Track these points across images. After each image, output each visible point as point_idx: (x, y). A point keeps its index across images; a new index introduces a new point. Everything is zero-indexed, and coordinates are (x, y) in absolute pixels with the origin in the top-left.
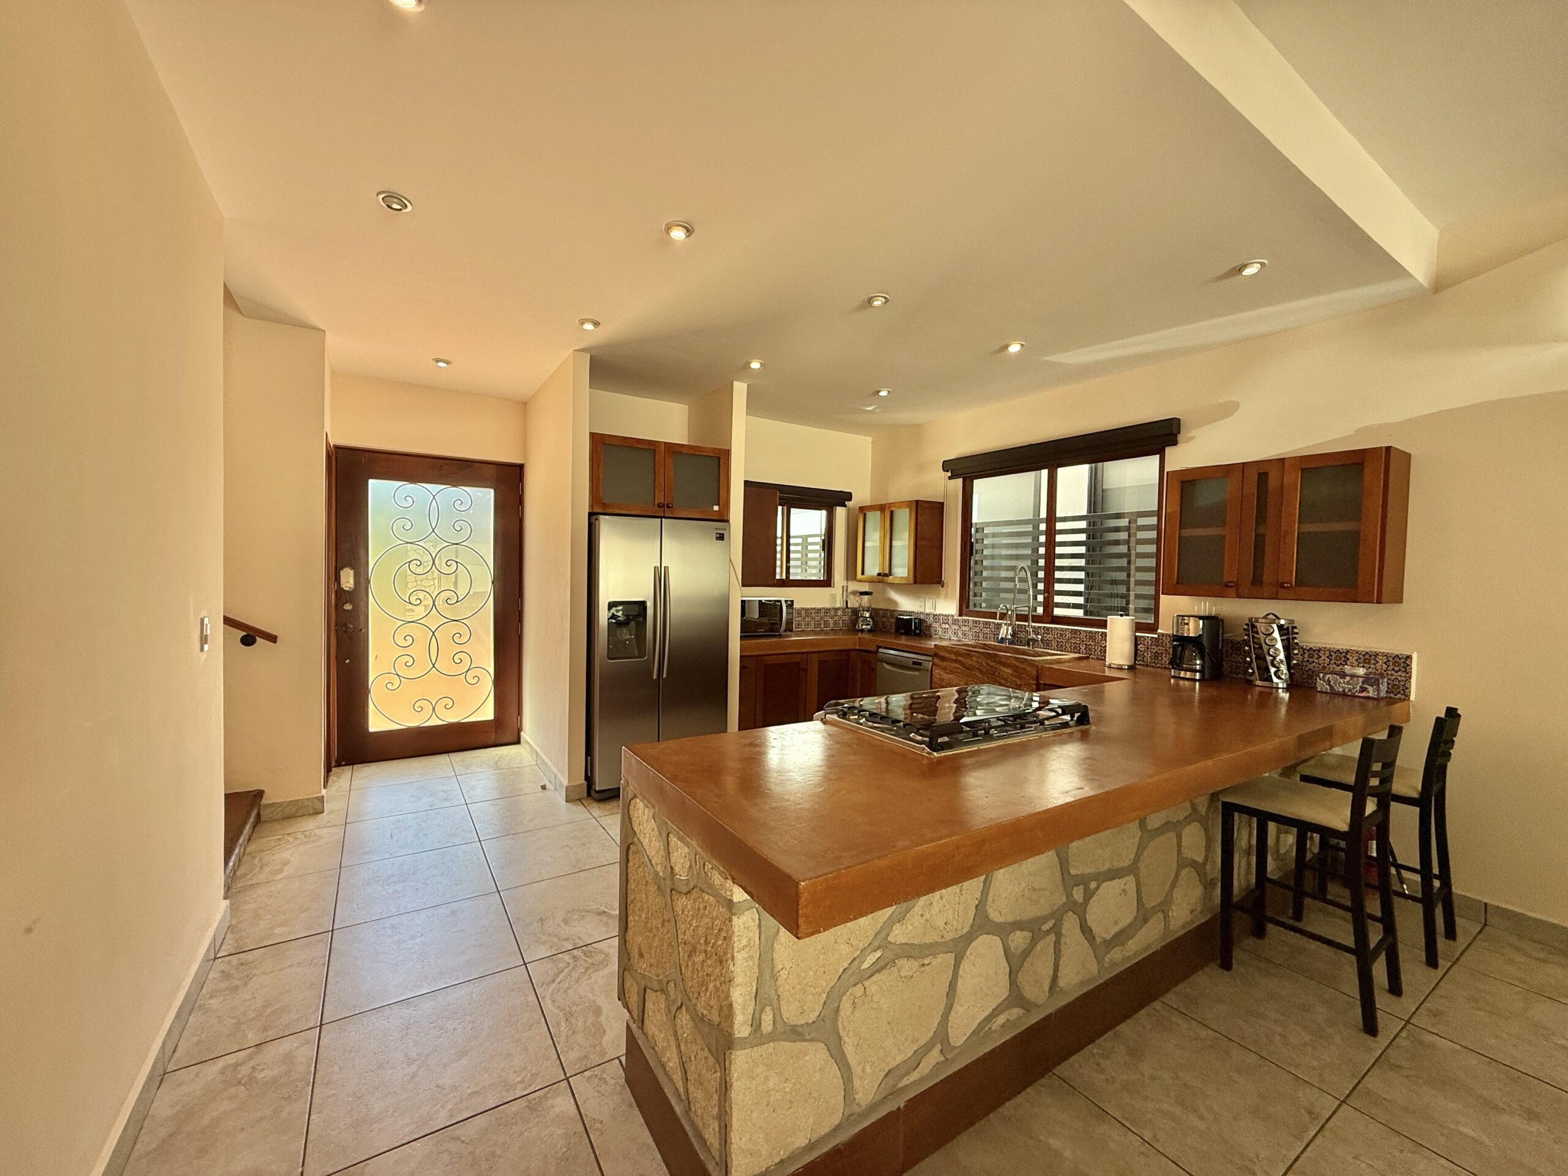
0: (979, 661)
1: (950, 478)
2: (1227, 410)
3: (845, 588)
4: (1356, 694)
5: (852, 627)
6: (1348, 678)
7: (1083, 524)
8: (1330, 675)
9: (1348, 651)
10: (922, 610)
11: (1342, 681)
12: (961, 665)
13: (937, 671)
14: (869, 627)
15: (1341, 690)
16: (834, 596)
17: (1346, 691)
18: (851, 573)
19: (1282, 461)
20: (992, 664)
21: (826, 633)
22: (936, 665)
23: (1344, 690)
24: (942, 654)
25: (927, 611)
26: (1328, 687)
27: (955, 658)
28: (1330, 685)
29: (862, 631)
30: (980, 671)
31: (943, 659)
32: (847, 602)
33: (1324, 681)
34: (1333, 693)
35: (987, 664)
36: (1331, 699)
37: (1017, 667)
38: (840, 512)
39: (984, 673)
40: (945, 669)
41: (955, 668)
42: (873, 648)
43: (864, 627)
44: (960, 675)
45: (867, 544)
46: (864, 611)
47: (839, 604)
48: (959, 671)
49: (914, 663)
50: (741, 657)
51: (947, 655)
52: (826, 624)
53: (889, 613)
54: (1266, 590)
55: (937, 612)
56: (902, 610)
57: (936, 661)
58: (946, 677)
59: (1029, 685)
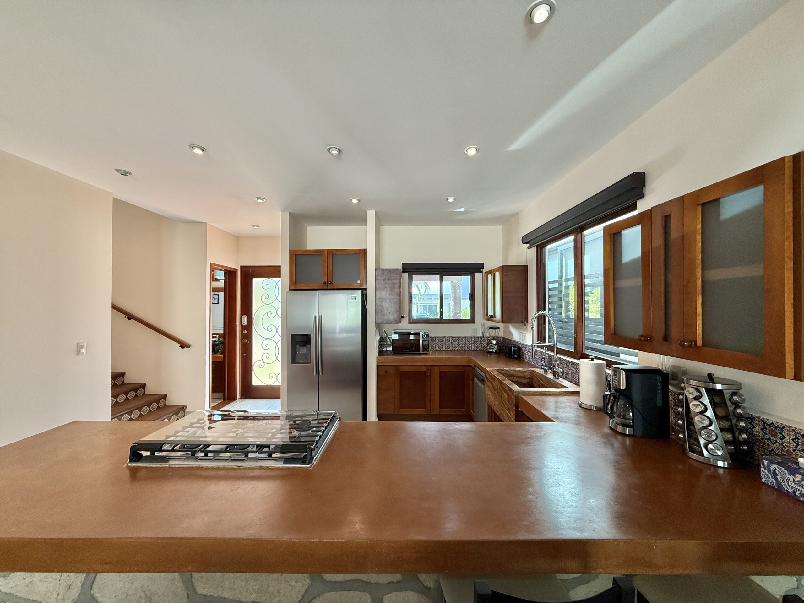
1: (529, 248)
3: (482, 325)
8: (776, 466)
10: (521, 341)
11: (791, 478)
12: (492, 386)
14: (495, 351)
15: (790, 490)
16: (475, 330)
19: (681, 201)
20: (501, 388)
22: (486, 383)
27: (490, 380)
30: (498, 392)
32: (483, 333)
33: (769, 472)
34: (780, 491)
38: (478, 276)
42: (473, 366)
43: (491, 350)
44: (492, 394)
45: (488, 296)
46: (493, 339)
49: (482, 379)
51: (489, 377)
52: (469, 347)
53: (507, 340)
54: (674, 348)
55: (527, 343)
56: (514, 340)
57: (486, 380)
58: (489, 393)
59: (512, 410)
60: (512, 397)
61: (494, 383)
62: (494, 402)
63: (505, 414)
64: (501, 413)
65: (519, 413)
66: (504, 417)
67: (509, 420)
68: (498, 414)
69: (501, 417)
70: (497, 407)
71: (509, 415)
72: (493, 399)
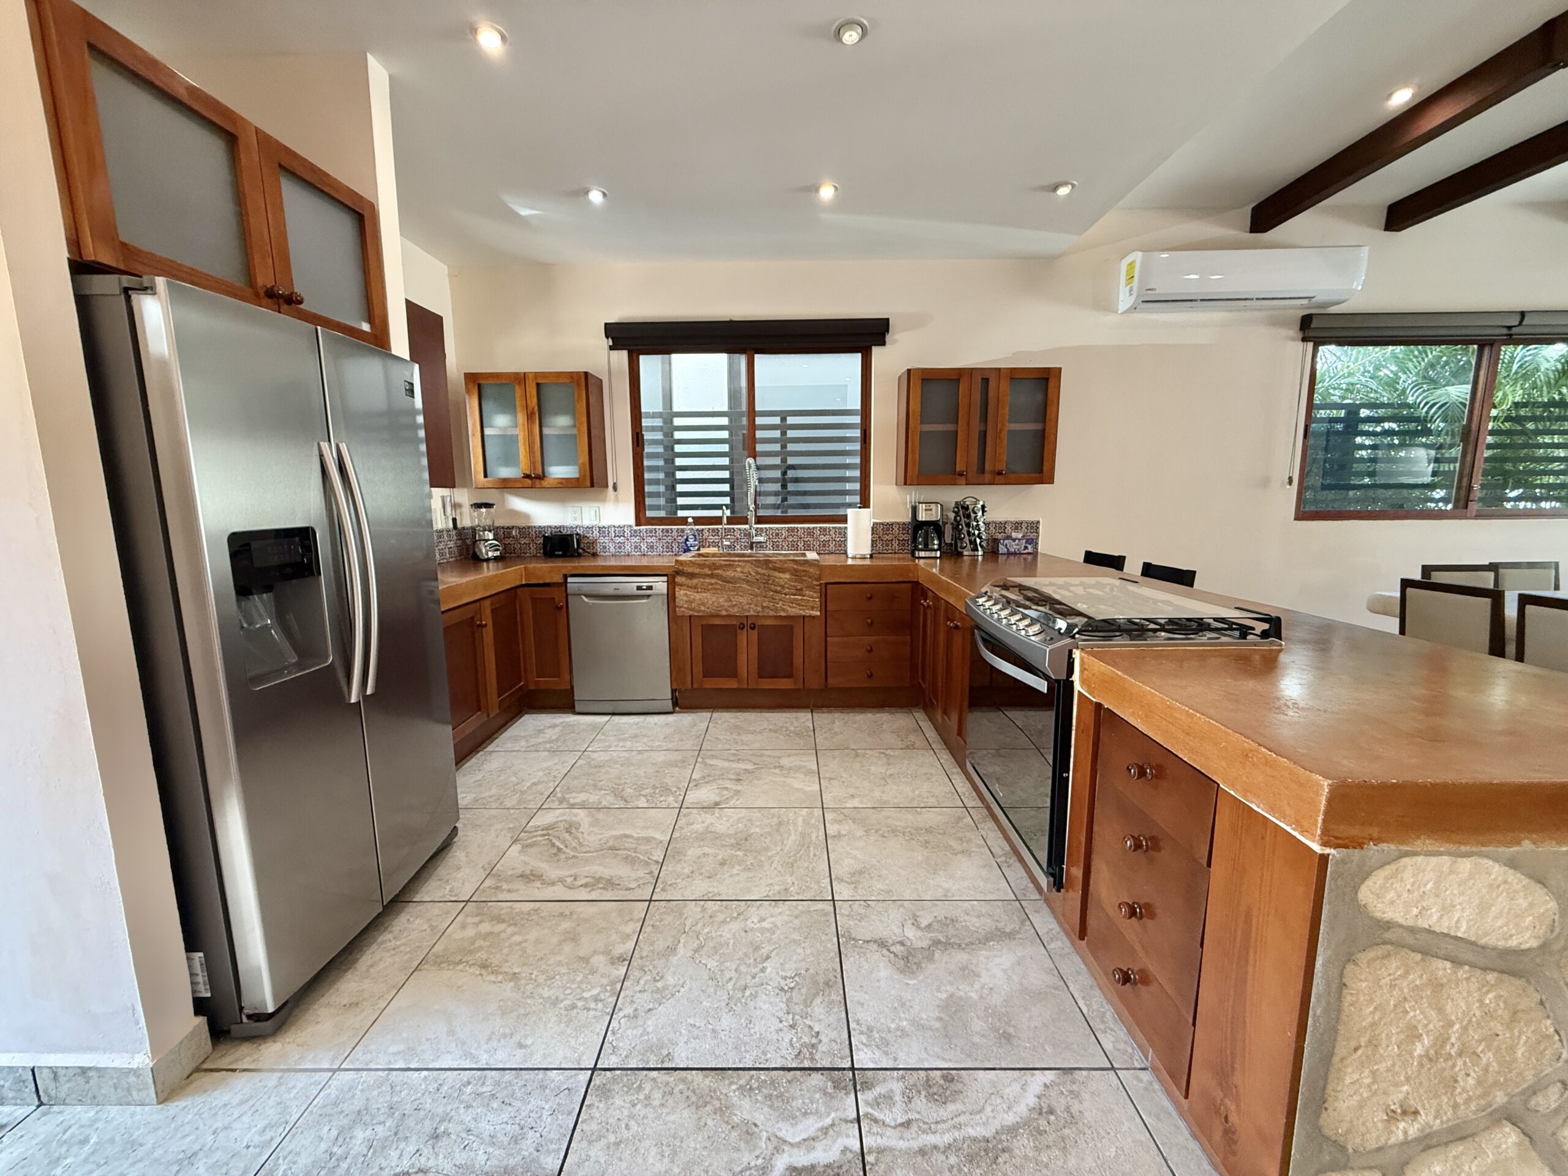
0: (746, 571)
1: (611, 348)
4: (1021, 552)
5: (471, 556)
6: (1017, 541)
7: (724, 421)
8: (1007, 540)
10: (579, 523)
12: (719, 579)
13: (682, 592)
14: (498, 553)
17: (1016, 550)
19: (998, 371)
20: (764, 571)
22: (681, 585)
24: (690, 570)
25: (587, 523)
26: (1006, 550)
27: (710, 572)
28: (1007, 548)
30: (747, 582)
31: (692, 576)
32: (454, 520)
33: (1004, 545)
34: (1008, 554)
35: (757, 573)
36: (1007, 558)
37: (796, 570)
39: (753, 582)
40: (695, 587)
41: (712, 584)
42: (558, 579)
44: (719, 592)
45: (488, 431)
47: (440, 524)
48: (719, 587)
49: (639, 588)
51: (697, 571)
53: (516, 531)
54: (987, 477)
55: (605, 522)
56: (542, 525)
57: (679, 579)
58: (698, 596)
59: (810, 587)
60: (811, 570)
61: (728, 573)
62: (726, 604)
63: (781, 603)
64: (763, 607)
65: (828, 586)
66: (776, 610)
67: (799, 605)
68: (752, 613)
69: (767, 612)
70: (748, 604)
71: (800, 597)
72: (722, 600)
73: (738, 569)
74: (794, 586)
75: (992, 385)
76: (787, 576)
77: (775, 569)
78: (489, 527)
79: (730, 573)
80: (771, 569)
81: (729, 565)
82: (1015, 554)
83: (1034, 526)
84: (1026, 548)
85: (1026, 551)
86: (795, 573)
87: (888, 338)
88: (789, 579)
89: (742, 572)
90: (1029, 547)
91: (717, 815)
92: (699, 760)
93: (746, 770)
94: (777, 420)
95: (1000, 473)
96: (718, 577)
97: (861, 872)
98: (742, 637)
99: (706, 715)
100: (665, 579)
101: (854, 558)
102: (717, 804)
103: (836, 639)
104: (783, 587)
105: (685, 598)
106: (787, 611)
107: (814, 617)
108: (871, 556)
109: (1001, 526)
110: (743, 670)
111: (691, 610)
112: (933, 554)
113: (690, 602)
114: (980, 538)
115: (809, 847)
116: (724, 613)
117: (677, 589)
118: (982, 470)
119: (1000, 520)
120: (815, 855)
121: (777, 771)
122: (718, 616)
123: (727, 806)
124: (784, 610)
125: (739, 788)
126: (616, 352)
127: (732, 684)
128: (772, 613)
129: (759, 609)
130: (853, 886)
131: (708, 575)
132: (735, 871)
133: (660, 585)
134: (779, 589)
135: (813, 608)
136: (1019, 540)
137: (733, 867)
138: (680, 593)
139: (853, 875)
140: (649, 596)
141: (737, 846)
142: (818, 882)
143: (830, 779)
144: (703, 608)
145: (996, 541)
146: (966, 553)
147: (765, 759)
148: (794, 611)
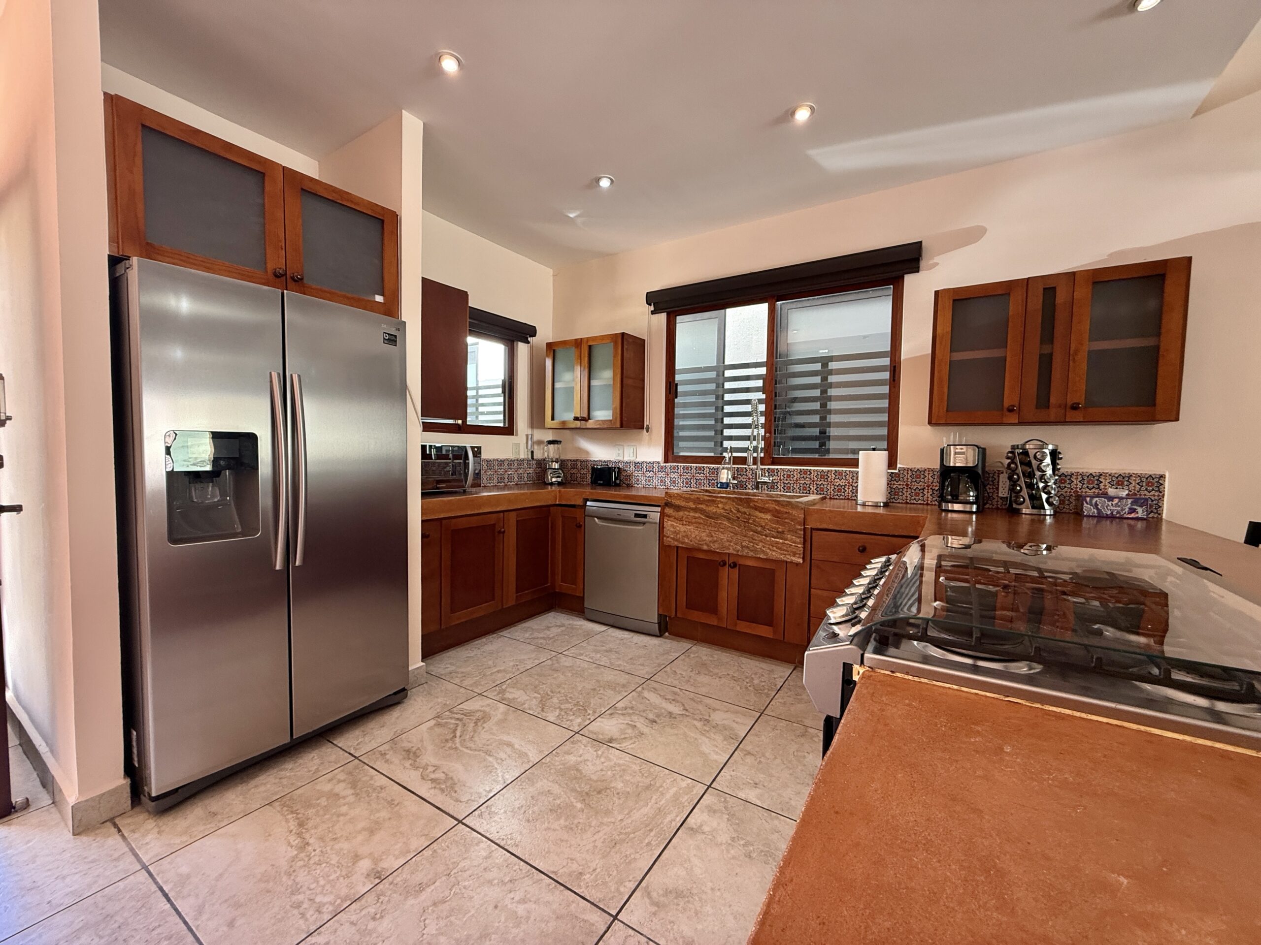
0: (727, 507)
1: (653, 313)
2: (974, 235)
3: (530, 437)
4: (1125, 516)
5: (540, 480)
6: (1116, 501)
9: (1101, 475)
10: (621, 459)
11: (1110, 503)
12: (701, 514)
13: (670, 523)
14: (559, 480)
15: (1109, 513)
16: (517, 445)
17: (1115, 513)
18: (537, 419)
19: (1071, 276)
21: (510, 488)
22: (669, 516)
23: (1112, 513)
24: (678, 502)
25: (626, 459)
26: (1095, 511)
27: (694, 506)
28: (1098, 509)
29: (552, 484)
30: (729, 519)
31: (678, 508)
32: (532, 452)
33: (1091, 505)
34: (1100, 517)
35: (738, 511)
36: (1098, 522)
37: (778, 512)
38: (522, 349)
39: (734, 520)
40: (681, 520)
41: (695, 518)
42: (579, 502)
43: (554, 480)
44: (701, 526)
45: (557, 385)
46: (553, 461)
47: (523, 455)
48: (701, 521)
49: (637, 515)
50: (423, 521)
51: (683, 504)
52: (510, 478)
53: (579, 464)
54: (1053, 413)
55: (640, 459)
56: (596, 459)
57: (668, 511)
58: (682, 528)
59: (794, 532)
60: (794, 512)
61: (710, 509)
62: (707, 539)
63: (761, 544)
64: (742, 547)
65: (815, 533)
66: (755, 551)
67: (780, 549)
68: (731, 551)
69: (745, 552)
70: (728, 541)
71: (781, 541)
72: (704, 534)
73: (719, 505)
74: (775, 528)
75: (1061, 297)
76: (768, 516)
77: (756, 508)
78: (557, 459)
79: (712, 509)
80: (753, 508)
81: (713, 500)
82: (1112, 517)
83: (1156, 482)
84: (1132, 511)
85: (1133, 515)
86: (776, 514)
87: (923, 264)
88: (770, 520)
89: (723, 509)
90: (1140, 510)
91: (600, 753)
92: (639, 689)
93: (670, 713)
94: (818, 366)
95: (1075, 407)
96: (702, 511)
97: (679, 894)
98: (724, 572)
99: (685, 645)
100: (659, 509)
101: (864, 505)
102: (611, 740)
103: (819, 592)
104: (763, 527)
105: (672, 529)
106: (767, 554)
107: (797, 564)
108: (886, 505)
109: (1094, 480)
110: (723, 608)
111: (677, 540)
112: (967, 508)
113: (676, 533)
114: (1048, 493)
115: (651, 830)
116: (705, 547)
117: (665, 520)
118: (1043, 402)
119: (1091, 471)
120: (649, 844)
121: (699, 724)
122: (700, 550)
123: (617, 746)
124: (763, 552)
125: (646, 730)
126: (656, 315)
127: (713, 621)
128: (751, 554)
129: (739, 548)
130: (654, 909)
131: (692, 509)
132: (556, 826)
133: (654, 515)
134: (759, 529)
135: (794, 554)
136: (1121, 499)
137: (559, 819)
138: (668, 523)
139: (667, 892)
140: (644, 523)
141: (584, 797)
142: (621, 882)
143: (749, 753)
144: (686, 541)
145: (1080, 499)
146: (1024, 511)
147: (700, 707)
148: (775, 555)
